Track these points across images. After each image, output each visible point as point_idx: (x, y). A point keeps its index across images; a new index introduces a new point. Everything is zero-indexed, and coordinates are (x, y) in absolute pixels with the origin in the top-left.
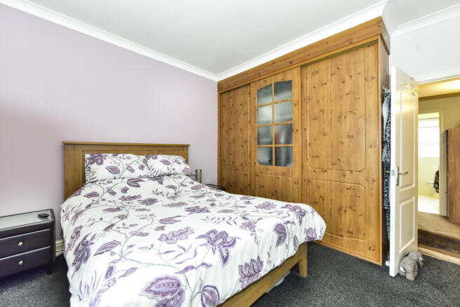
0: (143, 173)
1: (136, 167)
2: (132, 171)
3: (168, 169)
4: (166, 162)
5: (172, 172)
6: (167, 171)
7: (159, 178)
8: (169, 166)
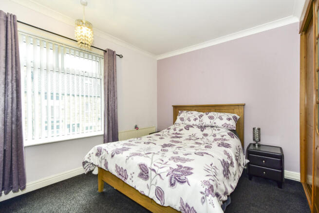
0: (195, 123)
1: (192, 119)
2: (190, 121)
3: (210, 122)
4: (211, 118)
5: (214, 125)
6: (209, 124)
7: (202, 128)
8: (212, 121)
